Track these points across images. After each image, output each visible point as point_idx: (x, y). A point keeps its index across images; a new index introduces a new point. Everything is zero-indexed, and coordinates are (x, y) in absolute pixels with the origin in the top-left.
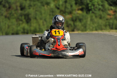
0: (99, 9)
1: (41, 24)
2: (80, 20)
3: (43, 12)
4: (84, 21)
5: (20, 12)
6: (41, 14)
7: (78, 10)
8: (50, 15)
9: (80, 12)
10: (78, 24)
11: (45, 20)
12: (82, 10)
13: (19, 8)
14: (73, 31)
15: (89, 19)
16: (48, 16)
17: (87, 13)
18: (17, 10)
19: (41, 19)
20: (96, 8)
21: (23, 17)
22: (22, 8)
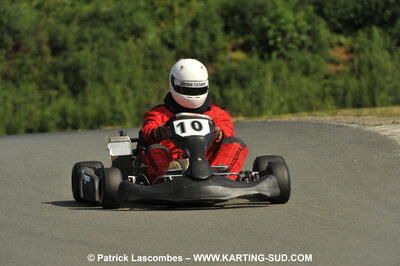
0: (302, 46)
1: (119, 97)
2: (242, 82)
3: (123, 58)
4: (255, 83)
5: (49, 59)
6: (117, 66)
7: (234, 49)
8: (145, 67)
9: (239, 55)
10: (235, 92)
11: (130, 83)
12: (246, 48)
13: (46, 49)
15: (269, 77)
16: (140, 71)
17: (262, 58)
18: (40, 53)
19: (117, 81)
20: (291, 40)
21: (61, 77)
22: (57, 49)
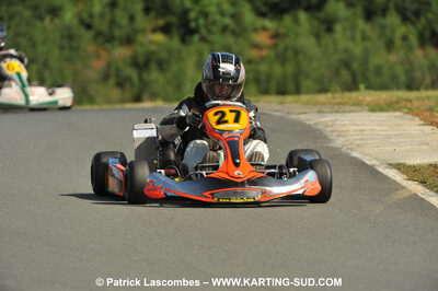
0: (225, 29)
2: (161, 65)
3: (39, 37)
4: (174, 67)
6: (33, 45)
7: (154, 30)
8: (61, 48)
9: (159, 37)
10: (154, 75)
11: (46, 64)
12: (166, 30)
14: (138, 99)
16: (56, 52)
17: (183, 41)
20: (214, 23)
